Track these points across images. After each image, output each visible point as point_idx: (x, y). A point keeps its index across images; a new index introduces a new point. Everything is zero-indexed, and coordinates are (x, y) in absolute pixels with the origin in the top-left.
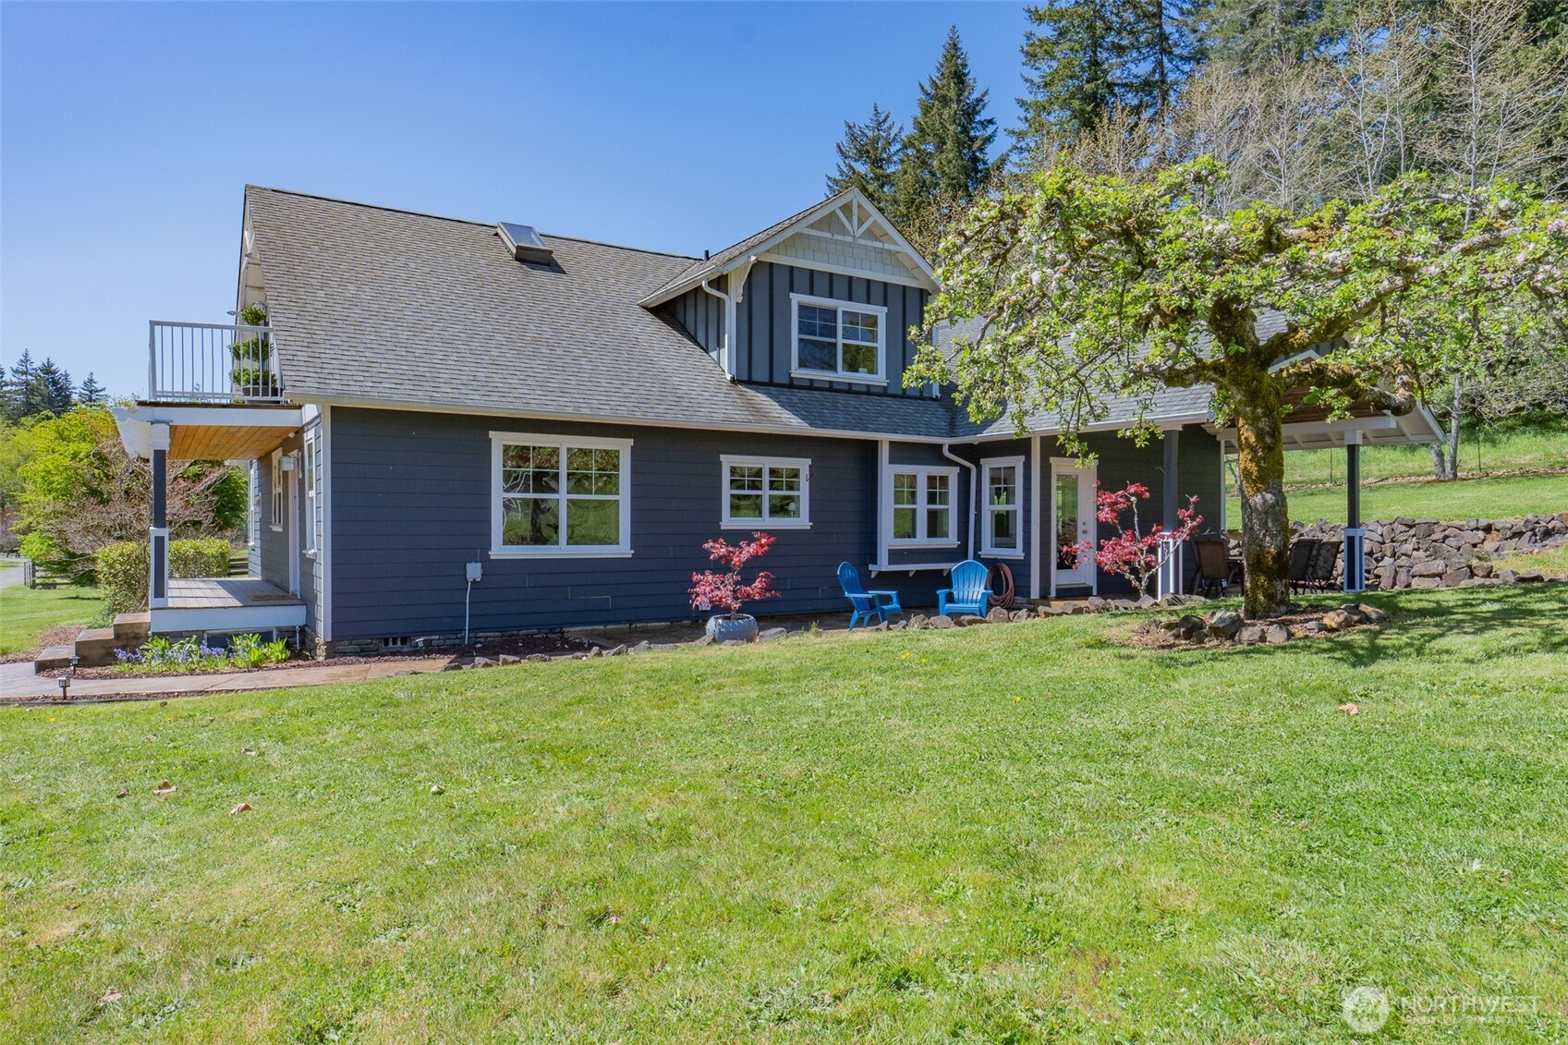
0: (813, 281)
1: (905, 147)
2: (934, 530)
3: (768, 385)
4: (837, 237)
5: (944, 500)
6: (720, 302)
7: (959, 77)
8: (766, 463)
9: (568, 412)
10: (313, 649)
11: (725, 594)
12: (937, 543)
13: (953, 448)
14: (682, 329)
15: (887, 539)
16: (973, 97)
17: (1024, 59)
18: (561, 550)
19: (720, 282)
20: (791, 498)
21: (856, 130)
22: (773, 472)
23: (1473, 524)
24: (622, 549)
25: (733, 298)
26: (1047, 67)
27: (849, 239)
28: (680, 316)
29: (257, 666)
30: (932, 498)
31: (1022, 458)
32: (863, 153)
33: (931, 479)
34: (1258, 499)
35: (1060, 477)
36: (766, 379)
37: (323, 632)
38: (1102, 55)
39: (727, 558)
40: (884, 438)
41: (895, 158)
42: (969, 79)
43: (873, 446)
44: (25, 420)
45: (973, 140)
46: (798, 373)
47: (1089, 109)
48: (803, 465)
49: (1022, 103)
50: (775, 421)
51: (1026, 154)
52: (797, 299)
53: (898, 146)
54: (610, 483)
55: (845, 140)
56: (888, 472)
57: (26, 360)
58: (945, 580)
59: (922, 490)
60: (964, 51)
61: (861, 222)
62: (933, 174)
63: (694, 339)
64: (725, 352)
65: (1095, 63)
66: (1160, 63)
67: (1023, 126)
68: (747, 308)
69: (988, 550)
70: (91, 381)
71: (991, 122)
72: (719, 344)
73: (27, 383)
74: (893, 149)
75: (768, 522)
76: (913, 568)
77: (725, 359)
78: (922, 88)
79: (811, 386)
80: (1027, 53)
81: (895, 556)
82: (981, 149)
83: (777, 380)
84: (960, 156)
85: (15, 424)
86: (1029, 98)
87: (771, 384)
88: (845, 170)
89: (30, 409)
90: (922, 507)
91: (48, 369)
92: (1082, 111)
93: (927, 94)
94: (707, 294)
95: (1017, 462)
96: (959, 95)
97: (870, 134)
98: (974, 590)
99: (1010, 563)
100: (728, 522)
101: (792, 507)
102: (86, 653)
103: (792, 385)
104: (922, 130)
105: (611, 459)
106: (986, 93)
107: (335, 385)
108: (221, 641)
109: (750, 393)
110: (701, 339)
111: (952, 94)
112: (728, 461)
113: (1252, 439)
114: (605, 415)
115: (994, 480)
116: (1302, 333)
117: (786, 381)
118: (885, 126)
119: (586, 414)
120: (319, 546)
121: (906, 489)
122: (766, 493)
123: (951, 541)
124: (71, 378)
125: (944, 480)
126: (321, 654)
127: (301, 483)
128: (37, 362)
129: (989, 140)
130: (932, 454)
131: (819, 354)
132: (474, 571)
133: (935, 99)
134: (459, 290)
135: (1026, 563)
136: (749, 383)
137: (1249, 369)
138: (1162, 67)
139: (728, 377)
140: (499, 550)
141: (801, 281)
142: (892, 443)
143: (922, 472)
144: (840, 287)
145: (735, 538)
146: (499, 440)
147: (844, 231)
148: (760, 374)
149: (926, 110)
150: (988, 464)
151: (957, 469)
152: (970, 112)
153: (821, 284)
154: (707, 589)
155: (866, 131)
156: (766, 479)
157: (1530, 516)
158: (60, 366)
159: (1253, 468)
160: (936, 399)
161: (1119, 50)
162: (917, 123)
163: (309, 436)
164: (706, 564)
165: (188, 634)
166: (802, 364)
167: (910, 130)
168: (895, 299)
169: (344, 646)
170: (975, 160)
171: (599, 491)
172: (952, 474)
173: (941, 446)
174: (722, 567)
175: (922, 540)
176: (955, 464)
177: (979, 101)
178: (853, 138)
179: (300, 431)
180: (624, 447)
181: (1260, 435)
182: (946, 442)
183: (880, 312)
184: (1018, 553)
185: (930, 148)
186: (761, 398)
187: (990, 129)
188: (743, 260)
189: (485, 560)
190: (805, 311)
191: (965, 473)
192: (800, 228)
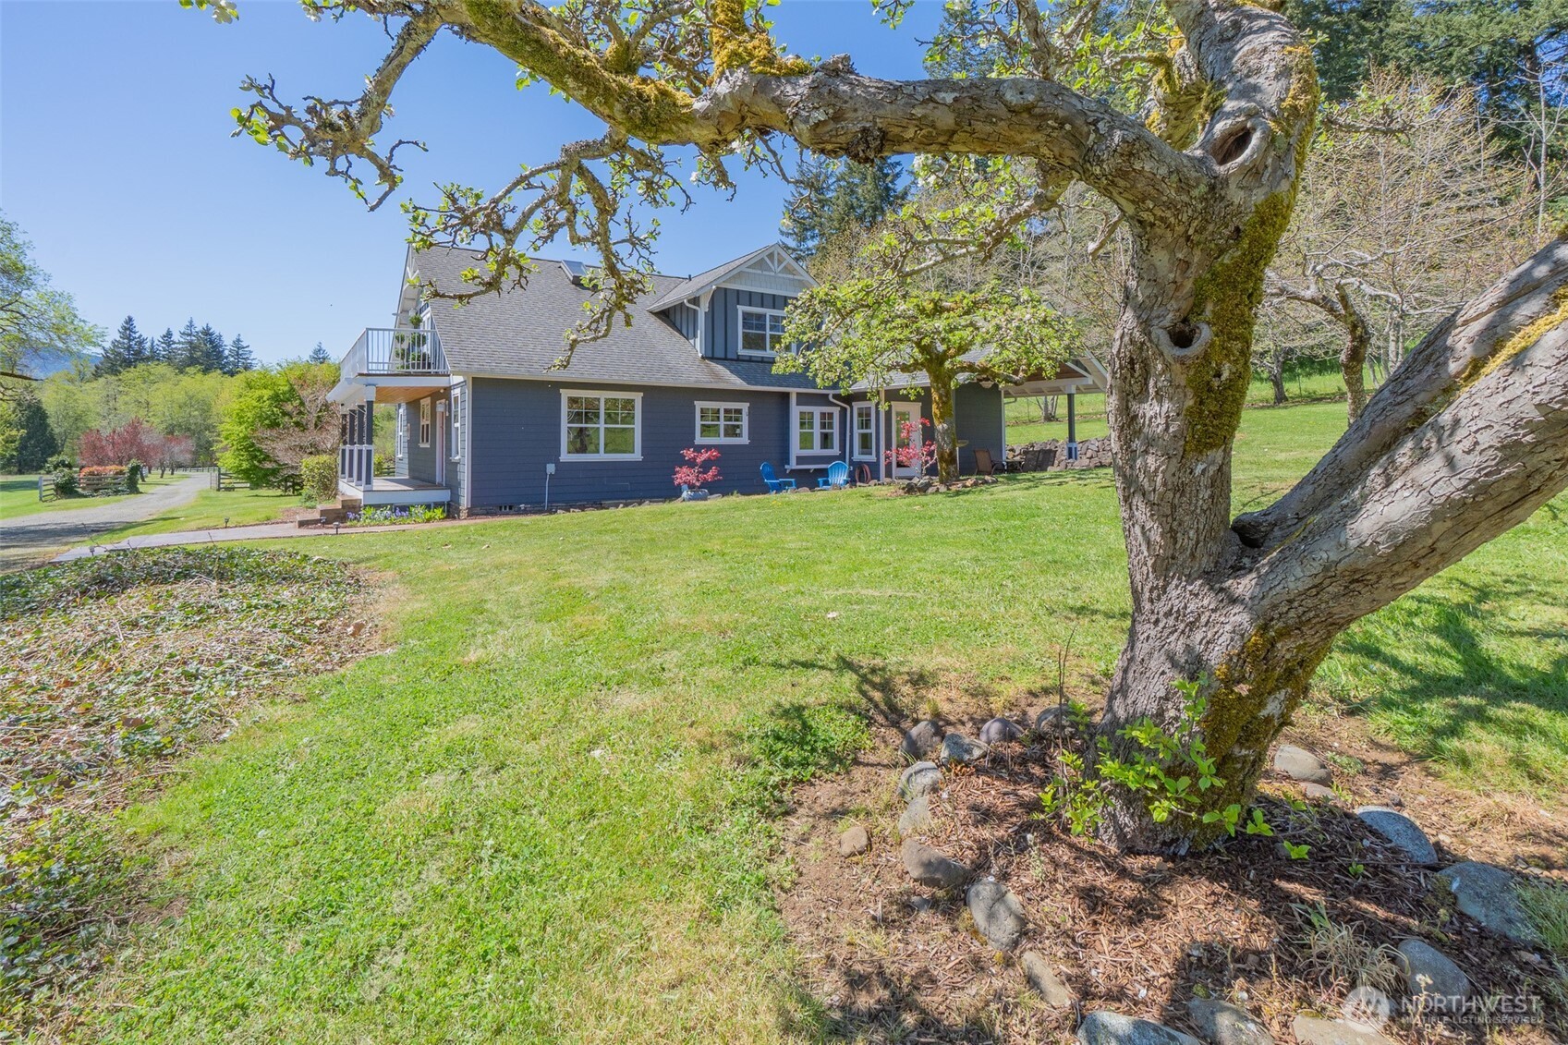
0: (750, 298)
1: (838, 180)
2: (825, 444)
3: (724, 360)
4: (765, 273)
5: (831, 426)
6: (695, 311)
8: (722, 406)
9: (606, 379)
10: (459, 511)
11: (692, 479)
12: (826, 451)
13: (835, 397)
14: (673, 325)
15: (796, 450)
18: (602, 457)
19: (695, 301)
20: (738, 427)
22: (727, 411)
24: (637, 456)
25: (703, 309)
27: (773, 274)
28: (672, 317)
29: (428, 521)
30: (823, 426)
31: (875, 402)
33: (823, 415)
35: (898, 414)
36: (723, 356)
37: (465, 502)
39: (694, 459)
40: (793, 391)
43: (786, 396)
44: (191, 370)
45: (887, 175)
46: (742, 352)
48: (745, 406)
50: (727, 382)
52: (741, 309)
54: (629, 418)
56: (795, 411)
57: (191, 325)
58: (824, 473)
59: (817, 421)
61: (780, 262)
62: (858, 199)
63: (680, 331)
64: (698, 340)
68: (711, 315)
69: (857, 457)
70: (239, 340)
72: (695, 336)
73: (191, 343)
75: (723, 440)
76: (812, 467)
77: (698, 344)
79: (750, 360)
81: (800, 460)
82: (892, 182)
83: (729, 356)
84: (876, 187)
85: (181, 372)
87: (726, 359)
89: (192, 361)
90: (817, 431)
91: (207, 332)
94: (687, 307)
95: (872, 404)
98: (840, 477)
99: (868, 463)
100: (699, 440)
101: (738, 431)
103: (739, 359)
105: (629, 404)
107: (476, 365)
108: (404, 508)
109: (713, 364)
110: (684, 332)
112: (699, 405)
113: (937, 398)
114: (626, 380)
115: (860, 415)
117: (735, 357)
119: (615, 379)
120: (463, 454)
121: (806, 422)
122: (722, 423)
123: (836, 451)
124: (223, 338)
125: (831, 415)
126: (464, 514)
127: (448, 419)
128: (199, 327)
130: (822, 400)
131: (755, 341)
132: (551, 468)
134: (540, 305)
135: (877, 464)
136: (712, 359)
139: (700, 355)
140: (565, 457)
141: (744, 298)
142: (797, 394)
143: (817, 411)
144: (767, 301)
145: (698, 449)
146: (565, 394)
147: (770, 270)
148: (719, 353)
150: (857, 405)
151: (838, 409)
153: (756, 299)
154: (683, 475)
156: (722, 414)
158: (216, 329)
163: (456, 392)
164: (683, 462)
165: (386, 505)
166: (745, 347)
169: (478, 510)
170: (887, 189)
171: (623, 422)
172: (836, 411)
173: (827, 395)
174: (691, 464)
175: (817, 450)
176: (837, 405)
179: (448, 389)
180: (638, 397)
181: (940, 396)
182: (831, 393)
184: (872, 458)
185: (856, 181)
186: (720, 368)
188: (707, 289)
189: (557, 462)
190: (746, 316)
191: (843, 411)
192: (743, 268)
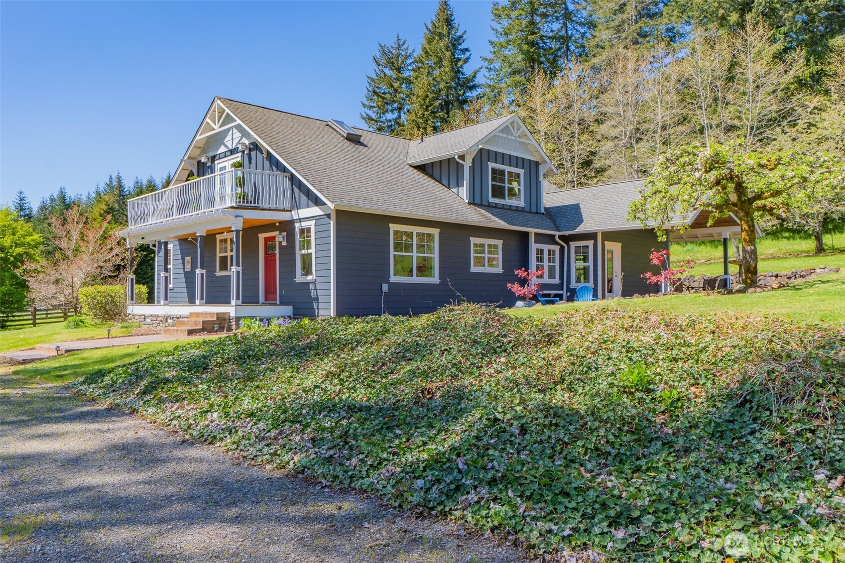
0: (497, 157)
1: (416, 62)
2: (552, 276)
3: (481, 205)
4: (509, 137)
5: (554, 261)
6: (462, 165)
7: (449, 22)
8: (485, 241)
12: (552, 281)
13: (561, 237)
14: (432, 177)
16: (457, 34)
17: (493, 18)
18: (416, 279)
19: (462, 157)
20: (496, 259)
21: (386, 49)
22: (488, 246)
23: (771, 274)
24: (436, 279)
25: (467, 164)
26: (506, 22)
27: (514, 138)
30: (550, 260)
31: (593, 241)
32: (391, 64)
33: (550, 251)
34: (749, 248)
35: (609, 251)
36: (480, 203)
37: (330, 313)
38: (537, 19)
40: (532, 231)
41: (410, 68)
42: (456, 23)
43: (527, 234)
45: (457, 60)
46: (492, 200)
47: (532, 50)
48: (499, 243)
49: (491, 43)
51: (493, 72)
52: (491, 165)
53: (412, 60)
54: (431, 249)
55: (378, 55)
56: (534, 247)
59: (546, 256)
60: (451, 6)
61: (518, 129)
63: (441, 183)
64: (464, 189)
65: (532, 23)
66: (565, 24)
67: (492, 56)
68: (473, 168)
69: (574, 284)
71: (467, 50)
72: (462, 185)
74: (408, 62)
75: (487, 269)
77: (464, 192)
78: (427, 27)
79: (496, 206)
80: (495, 15)
82: (462, 66)
83: (484, 203)
86: (495, 39)
88: (379, 73)
90: (546, 265)
92: (528, 51)
93: (430, 31)
94: (457, 162)
95: (590, 243)
96: (449, 33)
97: (394, 51)
98: (587, 298)
100: (473, 268)
101: (495, 263)
102: (206, 326)
103: (489, 205)
104: (427, 52)
105: (431, 238)
106: (465, 32)
110: (445, 182)
111: (445, 32)
112: (472, 240)
113: (747, 228)
115: (577, 252)
116: (766, 194)
117: (487, 204)
118: (403, 48)
120: (323, 274)
121: (540, 256)
122: (486, 256)
123: (557, 281)
125: (554, 251)
127: (285, 247)
129: (466, 61)
130: (551, 239)
131: (498, 192)
132: (385, 288)
133: (434, 34)
135: (595, 289)
136: (474, 204)
137: (746, 205)
138: (567, 28)
139: (467, 201)
140: (393, 279)
141: (492, 157)
142: (535, 234)
143: (546, 247)
144: (507, 160)
146: (392, 227)
147: (512, 135)
148: (478, 201)
149: (430, 42)
150: (573, 245)
151: (559, 247)
152: (455, 44)
153: (500, 158)
155: (391, 50)
156: (486, 249)
157: (793, 270)
159: (747, 238)
160: (543, 214)
161: (544, 16)
162: (424, 49)
163: (306, 224)
166: (493, 196)
167: (419, 52)
168: (527, 165)
171: (428, 252)
172: (557, 248)
173: (554, 236)
175: (546, 280)
176: (558, 244)
177: (460, 37)
178: (384, 53)
180: (436, 232)
181: (749, 226)
182: (557, 234)
183: (521, 172)
184: (591, 285)
187: (467, 54)
188: (475, 147)
189: (388, 282)
190: (494, 171)
191: (562, 248)
192: (496, 133)
